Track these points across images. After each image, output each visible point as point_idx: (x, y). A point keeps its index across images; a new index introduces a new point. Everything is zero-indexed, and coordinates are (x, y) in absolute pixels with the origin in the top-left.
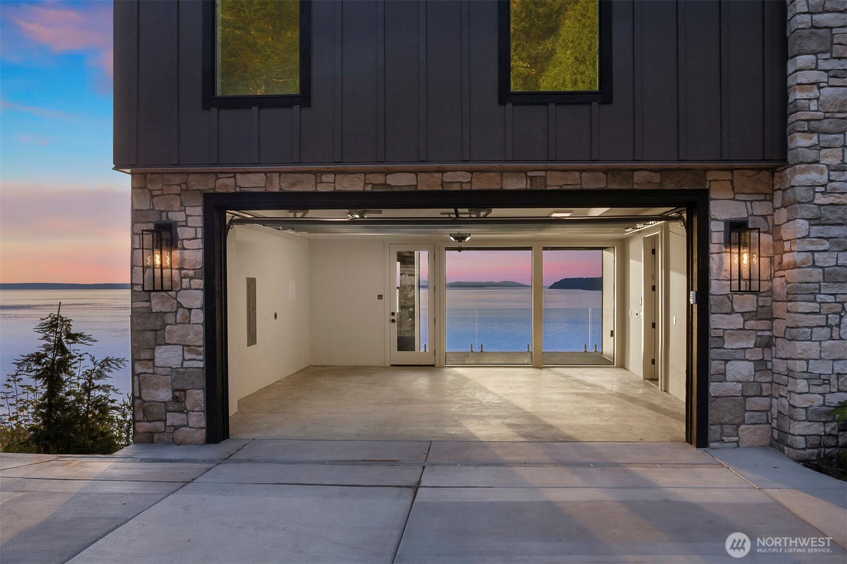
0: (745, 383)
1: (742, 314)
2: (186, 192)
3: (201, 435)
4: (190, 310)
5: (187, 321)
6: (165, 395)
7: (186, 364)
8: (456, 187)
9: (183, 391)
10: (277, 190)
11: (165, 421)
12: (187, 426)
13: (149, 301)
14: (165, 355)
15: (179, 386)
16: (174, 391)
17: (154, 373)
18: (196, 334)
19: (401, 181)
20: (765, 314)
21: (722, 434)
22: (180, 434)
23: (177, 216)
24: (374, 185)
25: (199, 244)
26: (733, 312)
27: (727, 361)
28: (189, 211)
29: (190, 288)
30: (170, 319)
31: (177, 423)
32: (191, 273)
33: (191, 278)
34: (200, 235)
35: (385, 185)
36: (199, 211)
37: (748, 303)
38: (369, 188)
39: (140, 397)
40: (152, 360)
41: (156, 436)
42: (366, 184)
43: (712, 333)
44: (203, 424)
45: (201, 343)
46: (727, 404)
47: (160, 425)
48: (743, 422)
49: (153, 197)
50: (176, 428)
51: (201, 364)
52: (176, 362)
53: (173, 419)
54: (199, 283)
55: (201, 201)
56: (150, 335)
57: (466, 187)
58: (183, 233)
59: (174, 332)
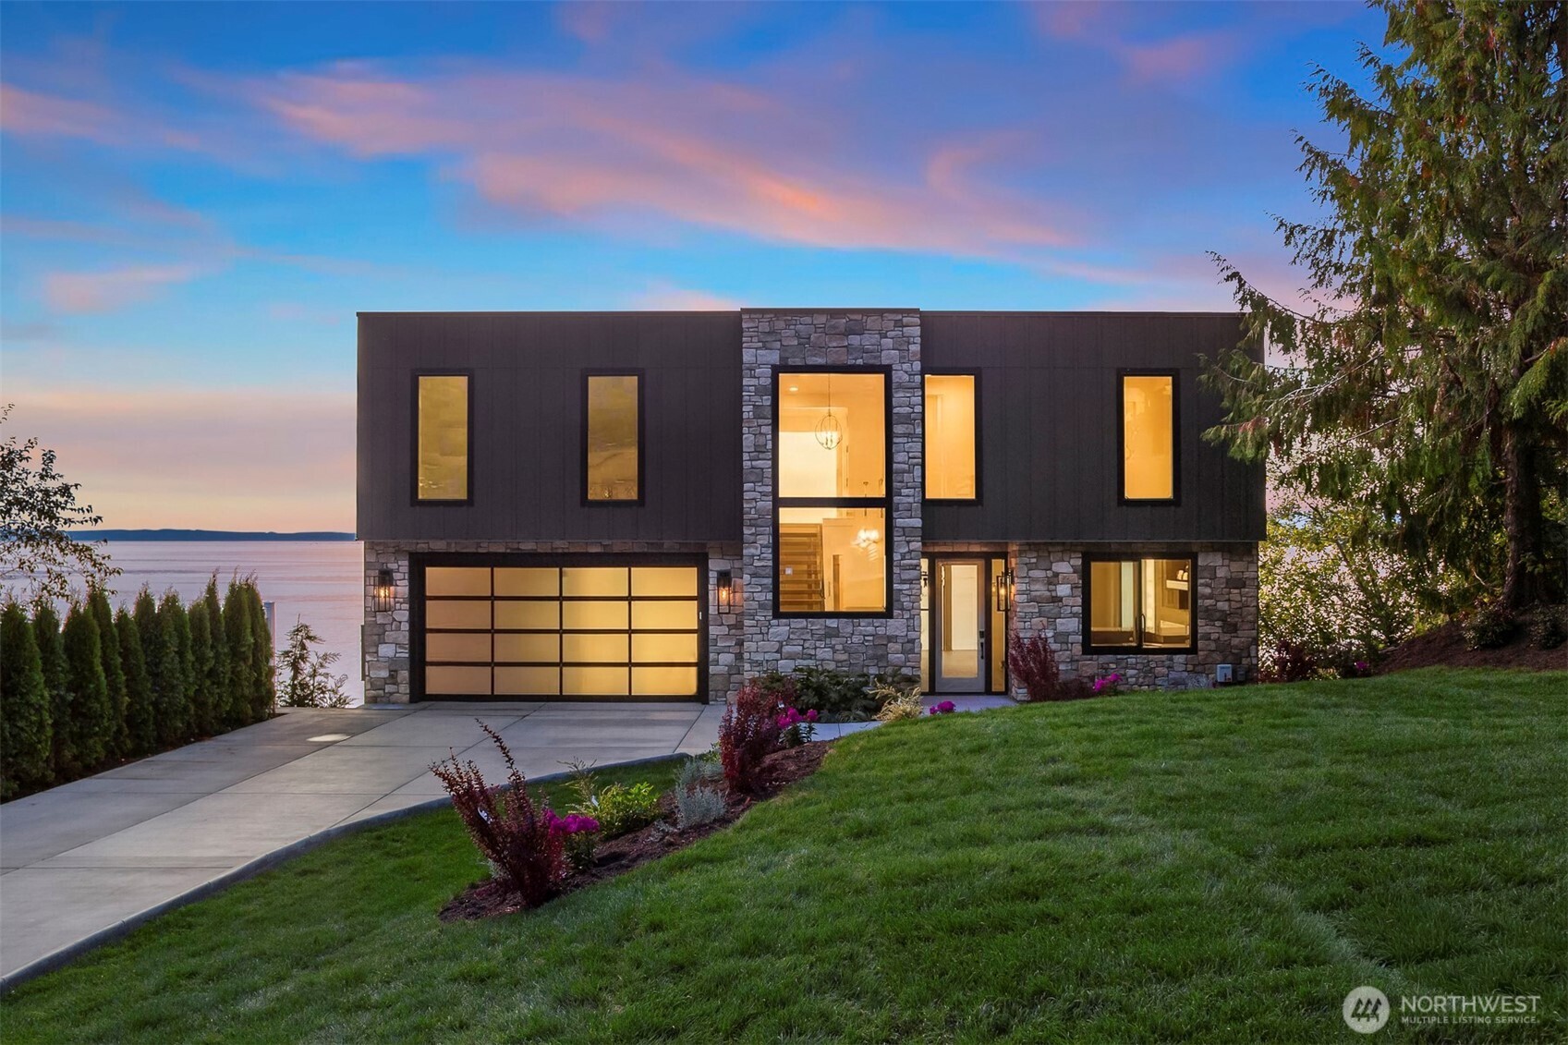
0: (730, 667)
1: (728, 626)
2: (398, 552)
3: (406, 698)
4: (400, 622)
5: (398, 629)
6: (384, 674)
7: (397, 655)
8: (560, 551)
9: (396, 671)
10: (453, 551)
11: (384, 690)
12: (398, 692)
13: (375, 617)
14: (385, 650)
15: (394, 668)
16: (390, 671)
17: (378, 661)
18: (403, 635)
19: (528, 546)
20: (739, 625)
21: (716, 696)
22: (393, 698)
23: (393, 566)
24: (511, 549)
25: (406, 582)
26: (722, 624)
27: (719, 654)
28: (400, 563)
29: (400, 609)
30: (388, 628)
31: (391, 691)
32: (401, 600)
33: (401, 603)
34: (407, 577)
35: (519, 549)
36: (406, 563)
37: (732, 620)
38: (508, 551)
39: (369, 676)
40: (377, 652)
41: (379, 699)
42: (506, 549)
43: (711, 637)
44: (408, 691)
45: (407, 642)
46: (719, 679)
47: (381, 692)
48: (729, 690)
49: (378, 554)
50: (391, 694)
51: (407, 655)
52: (391, 654)
53: (389, 688)
54: (406, 606)
55: (408, 557)
56: (376, 638)
57: (566, 551)
58: (396, 576)
59: (390, 635)
